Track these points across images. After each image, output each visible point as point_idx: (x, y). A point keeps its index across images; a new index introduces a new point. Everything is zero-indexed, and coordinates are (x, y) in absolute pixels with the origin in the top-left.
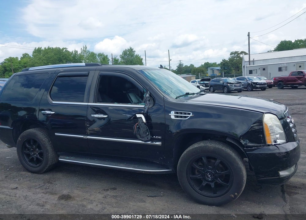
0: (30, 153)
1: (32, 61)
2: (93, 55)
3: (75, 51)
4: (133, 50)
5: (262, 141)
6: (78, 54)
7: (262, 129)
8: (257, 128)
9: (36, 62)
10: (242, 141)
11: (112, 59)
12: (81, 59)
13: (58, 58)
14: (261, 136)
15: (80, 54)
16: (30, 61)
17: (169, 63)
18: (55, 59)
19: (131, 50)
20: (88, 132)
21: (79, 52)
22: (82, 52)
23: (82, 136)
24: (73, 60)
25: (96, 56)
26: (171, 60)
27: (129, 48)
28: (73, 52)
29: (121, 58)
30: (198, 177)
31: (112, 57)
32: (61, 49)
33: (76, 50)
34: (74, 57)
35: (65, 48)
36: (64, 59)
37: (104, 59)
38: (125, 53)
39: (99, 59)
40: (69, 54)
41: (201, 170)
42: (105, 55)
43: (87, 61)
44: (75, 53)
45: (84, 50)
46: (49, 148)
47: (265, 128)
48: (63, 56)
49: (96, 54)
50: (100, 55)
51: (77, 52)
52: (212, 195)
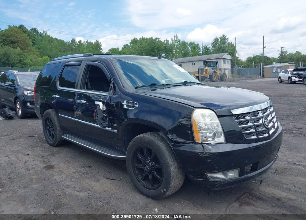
0: (50, 129)
1: (129, 51)
2: (184, 44)
3: (166, 41)
4: (226, 38)
5: (191, 138)
6: (170, 43)
7: (191, 125)
8: (185, 123)
9: (132, 52)
10: (169, 135)
11: (202, 47)
12: (172, 48)
13: (151, 48)
14: (190, 132)
15: (171, 44)
16: (127, 51)
17: (263, 51)
18: (148, 49)
19: (224, 38)
20: (75, 115)
21: (170, 42)
22: (173, 42)
23: (73, 118)
24: (164, 49)
25: (187, 45)
26: (265, 47)
27: (222, 36)
28: (164, 41)
29: (213, 46)
30: (140, 167)
31: (202, 46)
32: (154, 39)
33: (168, 40)
34: (165, 47)
35: (158, 38)
36: (156, 49)
37: (194, 48)
38: (216, 41)
39: (190, 48)
40: (161, 44)
41: (143, 160)
42: (197, 44)
43: (178, 50)
44: (167, 43)
45: (175, 40)
46: (58, 126)
47: (193, 124)
48: (155, 46)
49: (187, 43)
50: (191, 44)
51: (168, 41)
52: (151, 187)
